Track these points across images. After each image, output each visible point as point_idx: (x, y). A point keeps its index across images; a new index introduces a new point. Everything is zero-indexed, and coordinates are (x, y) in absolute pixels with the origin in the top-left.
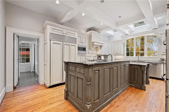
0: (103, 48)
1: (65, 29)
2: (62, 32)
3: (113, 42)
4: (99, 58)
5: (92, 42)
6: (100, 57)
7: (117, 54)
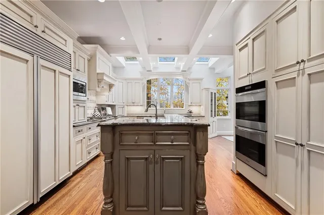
0: (113, 89)
1: (42, 14)
2: (28, 18)
3: (126, 80)
4: (102, 112)
5: (98, 74)
6: (103, 109)
7: (133, 104)
